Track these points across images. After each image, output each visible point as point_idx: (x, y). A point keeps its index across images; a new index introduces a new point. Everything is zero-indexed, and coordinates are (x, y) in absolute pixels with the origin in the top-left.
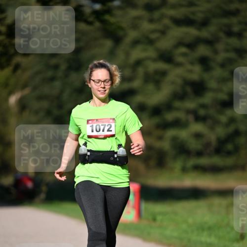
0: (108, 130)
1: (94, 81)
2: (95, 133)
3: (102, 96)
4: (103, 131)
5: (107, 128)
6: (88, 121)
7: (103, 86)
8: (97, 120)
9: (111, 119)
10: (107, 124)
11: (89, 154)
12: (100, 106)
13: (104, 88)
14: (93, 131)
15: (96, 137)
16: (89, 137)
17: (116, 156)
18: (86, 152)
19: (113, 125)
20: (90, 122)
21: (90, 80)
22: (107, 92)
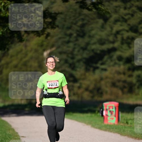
0: (56, 85)
1: (48, 62)
2: (51, 87)
3: (52, 68)
4: (54, 85)
5: (55, 84)
6: (47, 82)
7: (52, 64)
8: (51, 81)
9: (57, 80)
10: (55, 83)
11: (48, 94)
12: (51, 74)
13: (53, 65)
14: (50, 86)
15: (51, 88)
16: (49, 88)
17: (59, 95)
18: (47, 93)
19: (58, 83)
20: (48, 82)
21: (47, 62)
22: (54, 67)
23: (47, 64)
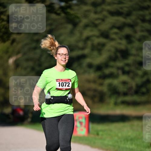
0: (68, 86)
1: (59, 54)
2: (61, 87)
3: (64, 63)
4: (65, 86)
7: (65, 57)
9: (69, 79)
11: (52, 98)
13: (65, 58)
14: (59, 86)
16: (57, 89)
19: (71, 83)
20: (58, 80)
21: (56, 54)
22: (67, 61)
23: (56, 56)
